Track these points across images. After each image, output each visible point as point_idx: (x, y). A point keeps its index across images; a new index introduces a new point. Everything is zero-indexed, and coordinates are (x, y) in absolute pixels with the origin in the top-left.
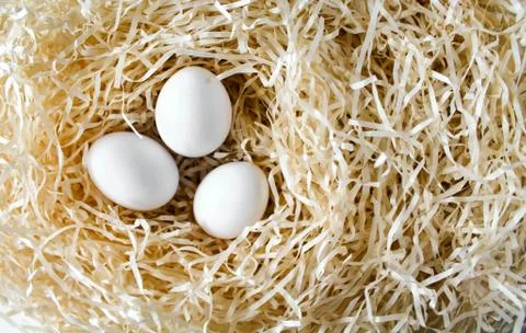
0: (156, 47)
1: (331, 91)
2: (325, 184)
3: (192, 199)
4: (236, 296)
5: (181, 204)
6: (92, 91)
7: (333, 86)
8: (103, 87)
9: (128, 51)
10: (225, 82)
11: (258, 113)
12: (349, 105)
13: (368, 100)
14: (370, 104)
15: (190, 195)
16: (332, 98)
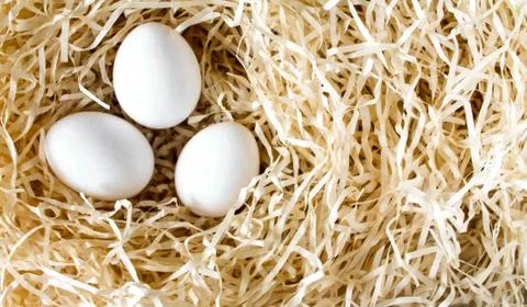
0: (101, 7)
1: (305, 21)
2: (318, 122)
3: (173, 180)
4: (245, 272)
5: (161, 188)
6: (36, 70)
7: (305, 14)
8: (48, 64)
9: (70, 17)
10: (184, 34)
11: (229, 66)
12: (328, 32)
13: (347, 23)
14: (350, 27)
15: (169, 175)
16: (307, 29)
